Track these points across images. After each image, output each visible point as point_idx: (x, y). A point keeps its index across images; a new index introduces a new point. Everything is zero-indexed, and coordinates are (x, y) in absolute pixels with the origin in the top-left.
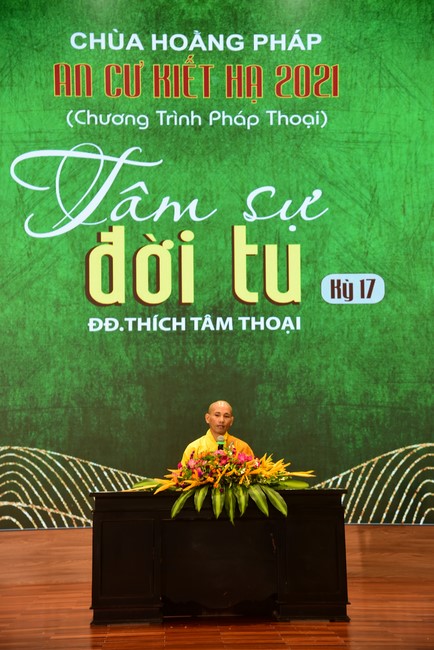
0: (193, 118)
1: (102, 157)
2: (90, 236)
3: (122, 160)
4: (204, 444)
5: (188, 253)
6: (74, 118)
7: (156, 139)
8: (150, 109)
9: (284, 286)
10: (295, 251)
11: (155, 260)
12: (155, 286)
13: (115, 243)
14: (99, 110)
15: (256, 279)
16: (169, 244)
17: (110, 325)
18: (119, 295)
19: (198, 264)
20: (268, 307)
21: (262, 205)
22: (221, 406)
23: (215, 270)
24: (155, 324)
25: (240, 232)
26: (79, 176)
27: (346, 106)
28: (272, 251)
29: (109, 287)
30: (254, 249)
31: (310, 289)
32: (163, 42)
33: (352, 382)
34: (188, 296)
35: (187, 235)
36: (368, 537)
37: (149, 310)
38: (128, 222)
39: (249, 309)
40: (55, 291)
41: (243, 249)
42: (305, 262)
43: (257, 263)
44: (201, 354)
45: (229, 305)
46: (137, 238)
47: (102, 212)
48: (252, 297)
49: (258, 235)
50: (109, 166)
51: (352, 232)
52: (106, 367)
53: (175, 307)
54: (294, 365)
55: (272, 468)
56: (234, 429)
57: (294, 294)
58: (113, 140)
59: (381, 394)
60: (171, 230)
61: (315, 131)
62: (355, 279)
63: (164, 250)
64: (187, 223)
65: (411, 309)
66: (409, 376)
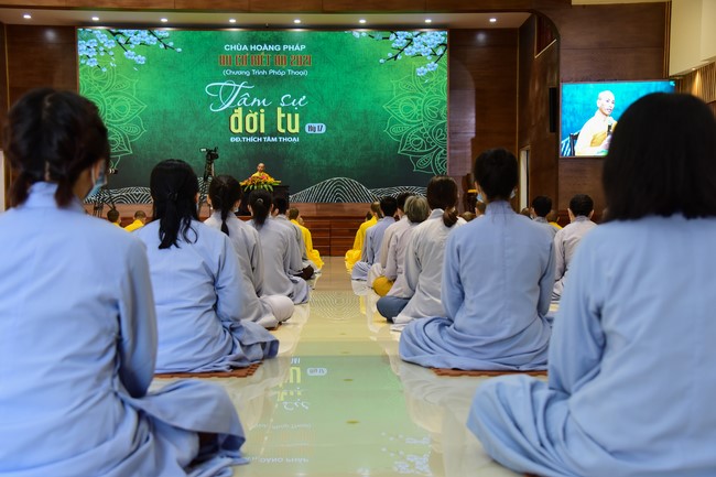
0: (264, 72)
1: (235, 85)
2: (230, 111)
3: (241, 86)
4: (257, 174)
5: (262, 116)
6: (225, 72)
7: (252, 79)
8: (250, 69)
9: (293, 128)
10: (297, 116)
11: (252, 119)
12: (252, 127)
13: (239, 113)
14: (234, 70)
15: (284, 125)
16: (256, 113)
17: (237, 140)
18: (240, 130)
19: (266, 120)
20: (288, 134)
21: (286, 101)
22: (261, 165)
23: (271, 122)
24: (252, 139)
25: (279, 109)
26: (227, 91)
27: (313, 69)
28: (289, 116)
29: (237, 127)
30: (284, 115)
31: (302, 128)
32: (255, 48)
33: (315, 158)
34: (262, 131)
35: (262, 111)
36: (319, 206)
37: (250, 135)
38: (243, 106)
39: (282, 135)
40: (220, 128)
41: (280, 115)
42: (300, 120)
43: (285, 120)
44: (266, 149)
45: (275, 133)
46: (246, 112)
47: (235, 102)
48: (284, 131)
49: (285, 110)
50: (237, 88)
51: (316, 110)
52: (236, 153)
53: (258, 134)
54: (297, 153)
55: (271, 180)
56: (265, 170)
57: (297, 130)
58: (238, 79)
59: (324, 162)
60: (256, 109)
61: (303, 76)
62: (316, 125)
63: (255, 116)
64: (262, 106)
65: (334, 135)
66: (333, 156)
